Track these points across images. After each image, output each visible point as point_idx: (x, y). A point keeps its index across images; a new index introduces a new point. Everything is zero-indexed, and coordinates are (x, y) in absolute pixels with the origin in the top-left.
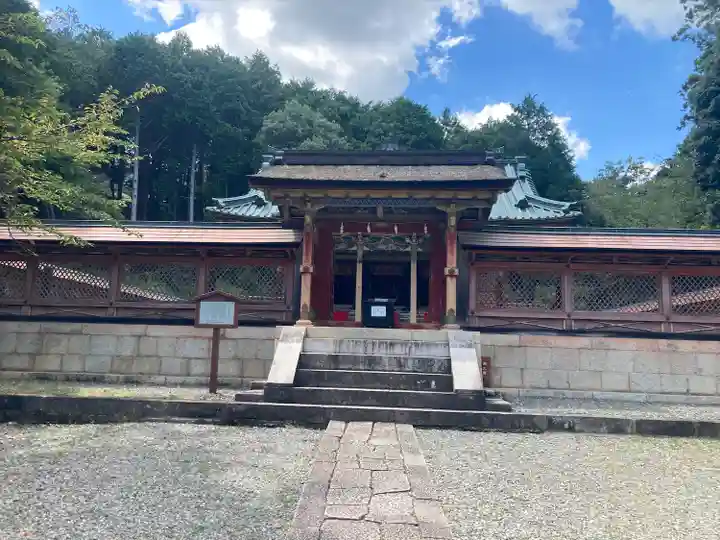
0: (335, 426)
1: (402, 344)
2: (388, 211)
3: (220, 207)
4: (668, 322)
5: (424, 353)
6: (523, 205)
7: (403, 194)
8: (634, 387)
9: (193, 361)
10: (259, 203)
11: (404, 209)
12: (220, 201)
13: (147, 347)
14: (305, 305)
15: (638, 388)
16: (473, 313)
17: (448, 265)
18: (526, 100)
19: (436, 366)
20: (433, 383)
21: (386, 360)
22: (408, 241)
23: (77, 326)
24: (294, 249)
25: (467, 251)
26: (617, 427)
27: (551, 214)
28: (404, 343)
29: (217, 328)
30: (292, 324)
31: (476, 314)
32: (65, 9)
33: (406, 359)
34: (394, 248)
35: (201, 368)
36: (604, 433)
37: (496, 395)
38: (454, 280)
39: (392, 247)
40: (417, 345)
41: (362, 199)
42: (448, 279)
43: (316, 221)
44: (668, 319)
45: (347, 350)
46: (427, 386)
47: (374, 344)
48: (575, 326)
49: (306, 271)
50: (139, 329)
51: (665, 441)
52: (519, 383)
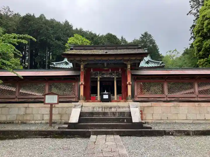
0: (93, 137)
1: (114, 107)
2: (108, 64)
3: (54, 65)
4: (197, 97)
5: (121, 110)
6: (147, 62)
7: (113, 58)
8: (188, 118)
9: (44, 115)
10: (67, 63)
11: (113, 63)
12: (54, 63)
13: (29, 111)
14: (82, 95)
15: (190, 119)
16: (136, 96)
17: (128, 81)
18: (145, 33)
19: (126, 114)
20: (125, 120)
21: (109, 113)
22: (113, 74)
23: (4, 105)
24: (78, 77)
25: (134, 76)
26: (187, 133)
27: (156, 65)
28: (115, 107)
29: (51, 104)
30: (78, 102)
31: (137, 96)
32: (6, 7)
33: (116, 112)
34: (109, 76)
35: (47, 118)
36: (183, 135)
37: (145, 123)
38: (130, 86)
39: (108, 76)
40: (119, 107)
41: (100, 60)
42: (128, 85)
43: (84, 67)
44: (197, 96)
45: (96, 110)
46: (123, 121)
47: (105, 108)
48: (169, 99)
49: (82, 84)
50: (26, 105)
51: (204, 137)
52: (152, 119)
